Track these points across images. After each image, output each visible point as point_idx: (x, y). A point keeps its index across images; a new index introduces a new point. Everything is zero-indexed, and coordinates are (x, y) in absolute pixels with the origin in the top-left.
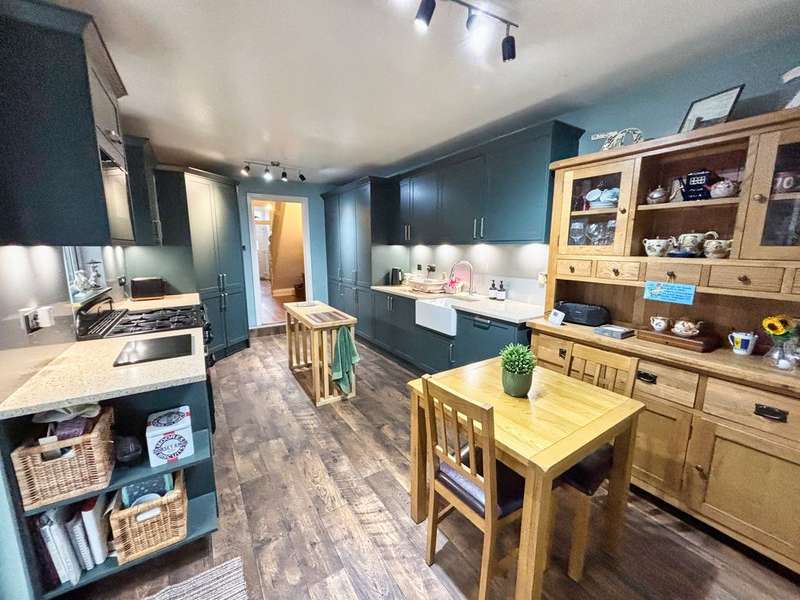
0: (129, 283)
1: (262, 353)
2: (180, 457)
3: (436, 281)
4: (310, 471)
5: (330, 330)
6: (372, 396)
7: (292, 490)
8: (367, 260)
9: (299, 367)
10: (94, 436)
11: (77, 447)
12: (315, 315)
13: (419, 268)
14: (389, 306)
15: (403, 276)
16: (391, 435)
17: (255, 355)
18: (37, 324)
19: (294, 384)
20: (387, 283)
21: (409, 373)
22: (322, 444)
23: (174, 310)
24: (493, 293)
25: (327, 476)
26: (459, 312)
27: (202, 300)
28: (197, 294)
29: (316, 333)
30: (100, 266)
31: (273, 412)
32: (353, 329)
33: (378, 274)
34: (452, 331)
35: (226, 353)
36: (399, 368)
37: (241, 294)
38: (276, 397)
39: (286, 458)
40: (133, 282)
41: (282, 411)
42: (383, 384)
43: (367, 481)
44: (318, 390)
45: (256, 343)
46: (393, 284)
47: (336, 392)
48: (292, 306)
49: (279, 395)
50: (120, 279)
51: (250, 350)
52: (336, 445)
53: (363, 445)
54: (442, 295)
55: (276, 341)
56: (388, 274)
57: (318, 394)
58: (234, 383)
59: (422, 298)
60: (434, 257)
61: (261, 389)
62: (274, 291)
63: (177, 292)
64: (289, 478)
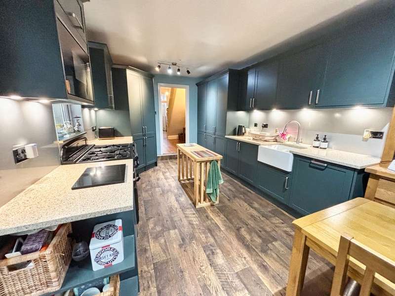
0: (97, 130)
1: (164, 170)
2: (113, 263)
3: (269, 134)
4: (197, 259)
5: (206, 162)
6: (229, 204)
7: (186, 275)
8: (223, 120)
9: (184, 181)
10: (48, 252)
11: (35, 260)
12: (195, 152)
13: (256, 125)
14: (238, 148)
15: (245, 130)
16: (248, 237)
17: (160, 170)
18: (25, 156)
19: (182, 191)
20: (234, 134)
21: (249, 190)
22: (203, 237)
23: (118, 146)
24: (317, 144)
25: (209, 266)
26: (295, 156)
27: (134, 140)
28: (132, 137)
29: (198, 164)
30: (81, 119)
31: (171, 210)
32: (219, 162)
33: (229, 129)
34: (289, 169)
35: (146, 168)
36: (242, 186)
37: (154, 137)
38: (172, 199)
39: (181, 246)
40: (100, 129)
41: (176, 209)
42: (235, 197)
43: (238, 275)
44: (197, 198)
45: (160, 164)
46: (238, 135)
47: (207, 200)
48: (180, 145)
49: (174, 198)
50: (93, 128)
51: (157, 168)
52: (212, 240)
53: (231, 243)
54: (275, 143)
55: (170, 163)
56: (236, 128)
57: (197, 201)
58: (149, 187)
59: (263, 145)
60: (267, 118)
61: (163, 193)
62: (169, 137)
63: (122, 136)
64: (184, 264)
